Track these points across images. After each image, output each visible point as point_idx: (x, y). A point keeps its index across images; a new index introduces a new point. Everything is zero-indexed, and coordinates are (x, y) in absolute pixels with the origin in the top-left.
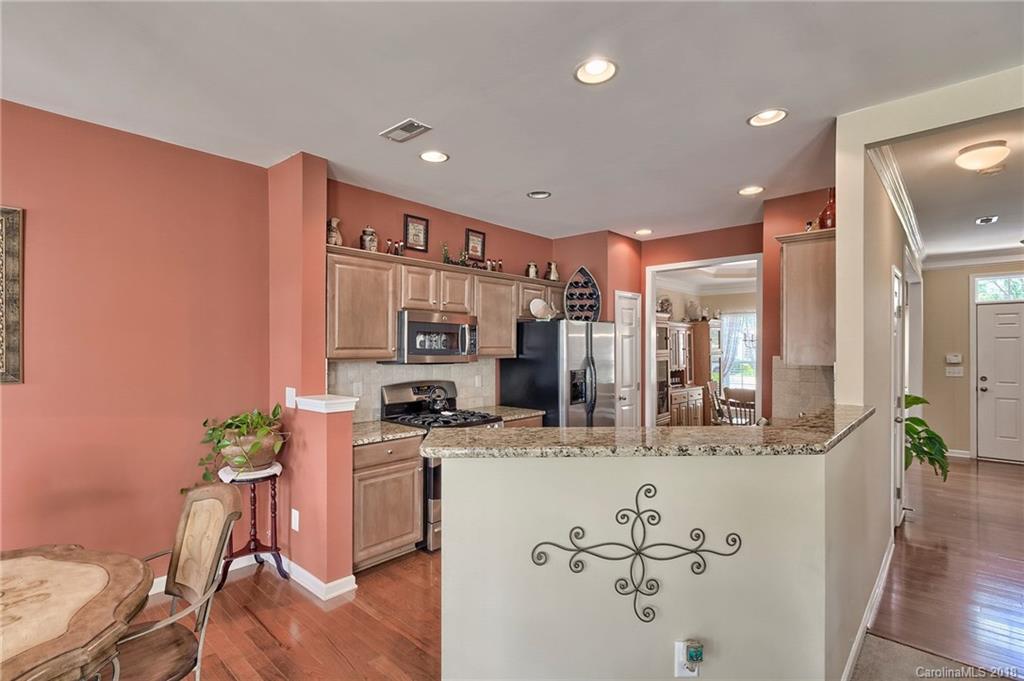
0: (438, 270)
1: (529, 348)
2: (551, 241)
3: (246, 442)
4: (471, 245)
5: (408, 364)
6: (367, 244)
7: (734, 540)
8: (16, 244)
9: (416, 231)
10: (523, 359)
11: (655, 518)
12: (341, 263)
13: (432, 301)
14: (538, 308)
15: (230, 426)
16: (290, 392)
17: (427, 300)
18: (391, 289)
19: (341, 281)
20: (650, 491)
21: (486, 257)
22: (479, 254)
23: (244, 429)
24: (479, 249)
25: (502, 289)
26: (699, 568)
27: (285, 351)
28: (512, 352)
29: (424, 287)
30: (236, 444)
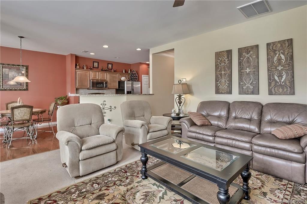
0: (99, 72)
1: (121, 87)
2: (130, 64)
3: (61, 101)
4: (109, 66)
5: (92, 89)
6: (84, 68)
7: (115, 107)
8: (27, 70)
9: (96, 65)
10: (120, 89)
11: (105, 105)
12: (78, 71)
13: (97, 78)
14: (123, 79)
15: (59, 98)
16: (69, 93)
17: (96, 78)
18: (88, 76)
19: (78, 74)
20: (105, 101)
21: (113, 68)
22: (111, 68)
23: (61, 99)
24: (111, 67)
25: (114, 75)
26: (111, 111)
27: (69, 87)
28: (117, 87)
29: (96, 75)
30: (60, 101)
